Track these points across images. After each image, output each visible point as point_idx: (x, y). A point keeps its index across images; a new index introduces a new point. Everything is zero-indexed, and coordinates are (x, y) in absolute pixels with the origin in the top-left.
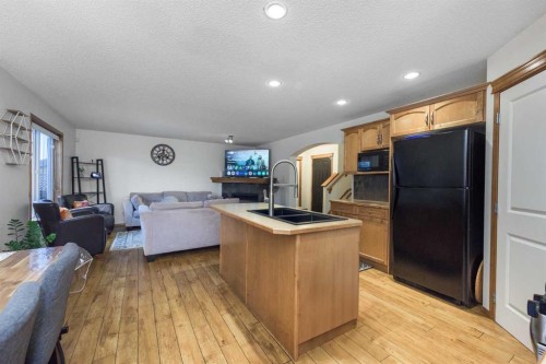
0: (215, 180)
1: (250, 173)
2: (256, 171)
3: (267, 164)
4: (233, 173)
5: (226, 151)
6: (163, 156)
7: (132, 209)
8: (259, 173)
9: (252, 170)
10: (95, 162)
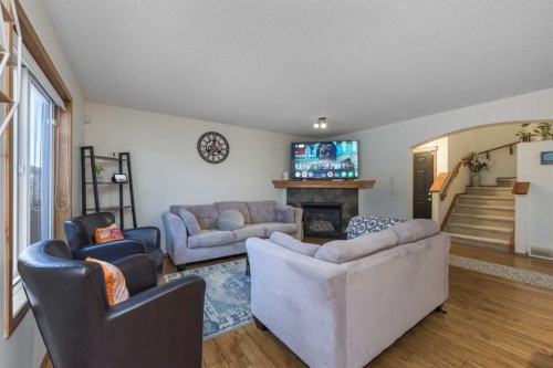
0: (278, 184)
1: (330, 175)
2: (340, 171)
3: (355, 160)
4: (305, 175)
5: (293, 144)
6: (213, 149)
7: (185, 235)
8: (344, 174)
9: (334, 171)
10: (117, 157)
